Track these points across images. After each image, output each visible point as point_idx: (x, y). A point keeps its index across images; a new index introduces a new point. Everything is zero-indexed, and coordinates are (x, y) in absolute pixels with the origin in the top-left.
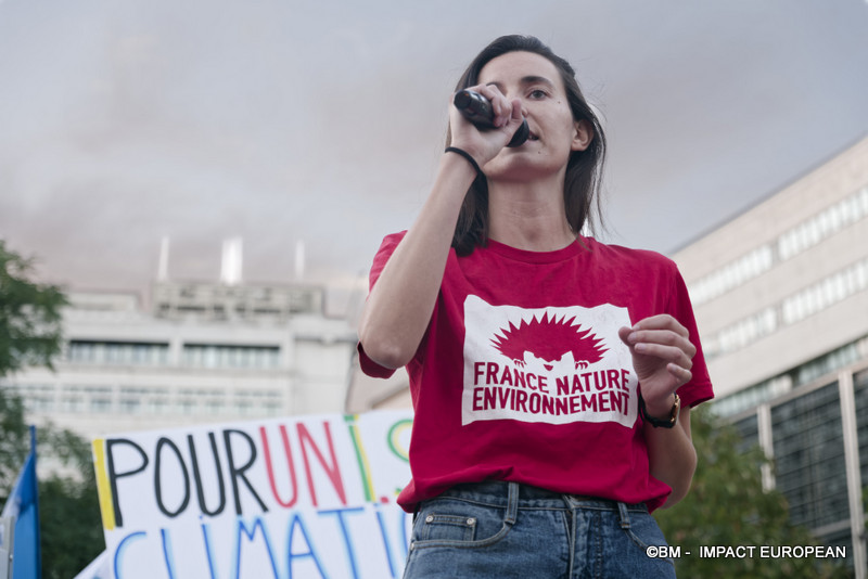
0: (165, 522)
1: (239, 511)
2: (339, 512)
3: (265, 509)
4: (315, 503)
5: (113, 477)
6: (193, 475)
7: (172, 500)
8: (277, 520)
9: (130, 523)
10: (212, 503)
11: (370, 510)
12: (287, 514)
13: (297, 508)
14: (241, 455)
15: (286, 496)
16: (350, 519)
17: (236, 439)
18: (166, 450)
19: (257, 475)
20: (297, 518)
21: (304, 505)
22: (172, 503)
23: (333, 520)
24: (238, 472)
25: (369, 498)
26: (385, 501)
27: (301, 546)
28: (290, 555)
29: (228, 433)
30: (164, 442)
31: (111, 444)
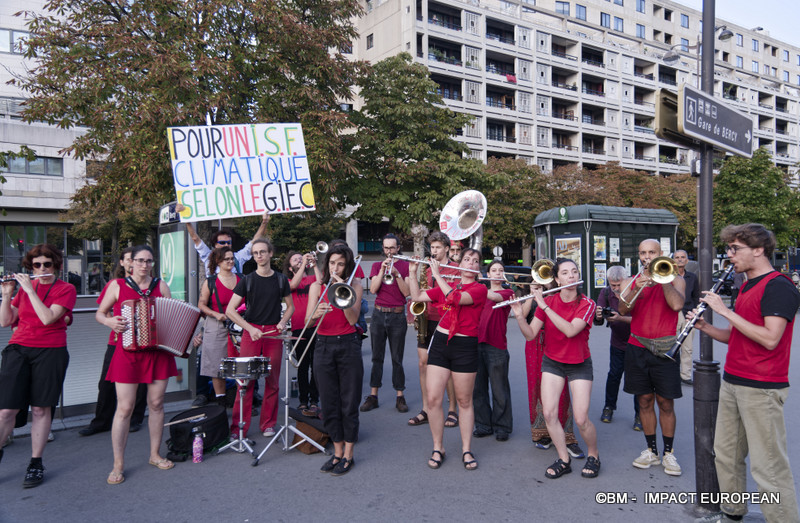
0: (192, 159)
1: (215, 157)
2: (247, 158)
3: (223, 156)
4: (239, 155)
5: (175, 142)
6: (200, 143)
7: (194, 151)
8: (227, 160)
9: (180, 159)
10: (206, 154)
11: (257, 157)
12: (231, 158)
13: (234, 156)
14: (216, 138)
15: (230, 152)
16: (250, 160)
17: (215, 132)
18: (192, 134)
19: (221, 144)
20: (233, 160)
21: (236, 156)
22: (194, 153)
23: (245, 161)
24: (215, 143)
25: (257, 154)
26: (262, 155)
27: (234, 169)
28: (231, 172)
29: (212, 129)
30: (191, 131)
31: (174, 130)
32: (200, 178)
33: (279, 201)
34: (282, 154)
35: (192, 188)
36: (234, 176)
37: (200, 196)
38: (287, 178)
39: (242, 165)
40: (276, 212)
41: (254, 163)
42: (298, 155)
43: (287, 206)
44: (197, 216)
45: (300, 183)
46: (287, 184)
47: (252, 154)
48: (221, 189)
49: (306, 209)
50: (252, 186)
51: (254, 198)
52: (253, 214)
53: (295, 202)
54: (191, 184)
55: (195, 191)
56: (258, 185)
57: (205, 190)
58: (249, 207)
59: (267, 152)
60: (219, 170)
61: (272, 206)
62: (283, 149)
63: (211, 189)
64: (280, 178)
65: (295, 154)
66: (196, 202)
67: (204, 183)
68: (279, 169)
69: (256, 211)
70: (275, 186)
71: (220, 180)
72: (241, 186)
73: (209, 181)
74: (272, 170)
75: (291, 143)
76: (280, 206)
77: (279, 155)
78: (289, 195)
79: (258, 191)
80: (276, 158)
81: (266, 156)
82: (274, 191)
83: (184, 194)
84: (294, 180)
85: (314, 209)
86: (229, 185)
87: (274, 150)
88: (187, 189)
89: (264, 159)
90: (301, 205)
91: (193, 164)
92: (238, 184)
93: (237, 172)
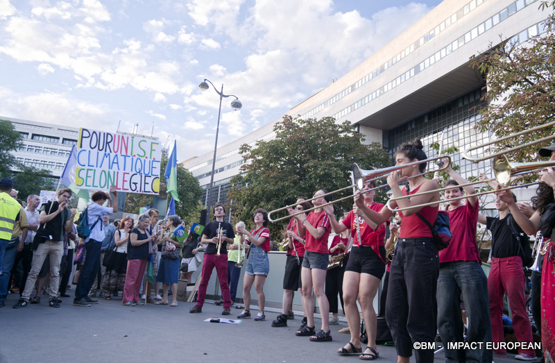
0: (91, 149)
1: (106, 151)
2: (125, 156)
3: (111, 152)
4: (121, 153)
5: (82, 137)
6: (98, 141)
8: (113, 155)
9: (83, 148)
10: (101, 148)
11: (131, 156)
13: (117, 153)
14: (109, 140)
15: (116, 151)
16: (127, 158)
17: (109, 136)
18: (95, 134)
19: (111, 144)
20: (116, 155)
21: (119, 153)
22: (93, 146)
23: (123, 157)
24: (108, 143)
25: (131, 154)
26: (135, 156)
27: (115, 161)
28: (113, 163)
29: (108, 134)
30: (94, 132)
31: (84, 129)
32: (93, 162)
33: (138, 186)
34: (146, 157)
35: (87, 167)
36: (115, 165)
37: (91, 173)
38: (146, 172)
39: (121, 159)
40: (135, 192)
41: (129, 160)
42: (156, 160)
43: (143, 190)
44: (86, 186)
45: (153, 177)
46: (145, 176)
47: (129, 154)
48: (105, 172)
49: (153, 193)
50: (124, 173)
51: (124, 181)
52: (122, 191)
53: (148, 188)
54: (87, 165)
55: (88, 170)
56: (128, 174)
57: (95, 170)
58: (120, 186)
59: (138, 155)
60: (106, 160)
61: (134, 187)
62: (148, 155)
63: (98, 171)
64: (142, 172)
65: (154, 159)
66: (87, 176)
67: (95, 166)
68: (143, 166)
69: (123, 189)
70: (138, 176)
71: (105, 167)
72: (118, 172)
73: (99, 165)
74: (139, 166)
75: (153, 152)
76: (138, 189)
78: (145, 183)
79: (127, 177)
80: (143, 159)
81: (137, 157)
82: (136, 179)
83: (80, 170)
84: (150, 175)
85: (158, 194)
86: (110, 170)
87: (142, 154)
88: (83, 167)
89: (135, 159)
90: (151, 191)
91: (91, 152)
92: (116, 170)
93: (117, 163)
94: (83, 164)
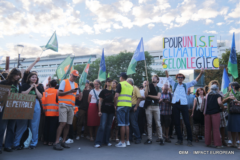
0: (170, 48)
1: (179, 47)
2: (191, 48)
3: (182, 47)
4: (188, 47)
5: (165, 42)
6: (174, 43)
7: (171, 45)
9: (166, 48)
10: (176, 46)
11: (195, 48)
13: (186, 47)
14: (180, 40)
15: (185, 46)
16: (192, 49)
18: (171, 39)
19: (182, 43)
20: (185, 48)
22: (171, 46)
23: (190, 49)
24: (179, 42)
25: (195, 46)
26: (198, 47)
27: (185, 52)
28: (184, 53)
29: (179, 38)
30: (171, 38)
31: (165, 38)
32: (172, 55)
33: (203, 65)
34: (206, 46)
35: (168, 58)
36: (185, 54)
38: (207, 55)
39: (189, 50)
41: (194, 50)
43: (206, 67)
44: (169, 68)
45: (213, 58)
46: (207, 58)
47: (194, 46)
48: (179, 59)
49: (215, 69)
50: (192, 58)
51: (192, 63)
53: (210, 65)
54: (168, 57)
55: (169, 59)
56: (195, 58)
57: (173, 59)
58: (190, 66)
59: (200, 45)
60: (180, 52)
61: (199, 66)
62: (207, 44)
63: (175, 59)
64: (204, 56)
65: (212, 46)
66: (169, 63)
67: (173, 56)
68: (204, 52)
69: (192, 68)
70: (202, 59)
71: (179, 56)
72: (187, 58)
73: (175, 56)
74: (201, 52)
75: (211, 42)
76: (203, 67)
77: (205, 47)
78: (207, 63)
79: (194, 60)
80: (203, 48)
81: (199, 47)
82: (201, 60)
84: (210, 57)
85: (218, 69)
86: (183, 58)
87: (203, 44)
88: (166, 58)
89: (198, 48)
90: (213, 67)
91: (170, 50)
92: (186, 57)
93: (186, 53)
94: (166, 56)
